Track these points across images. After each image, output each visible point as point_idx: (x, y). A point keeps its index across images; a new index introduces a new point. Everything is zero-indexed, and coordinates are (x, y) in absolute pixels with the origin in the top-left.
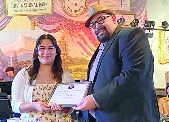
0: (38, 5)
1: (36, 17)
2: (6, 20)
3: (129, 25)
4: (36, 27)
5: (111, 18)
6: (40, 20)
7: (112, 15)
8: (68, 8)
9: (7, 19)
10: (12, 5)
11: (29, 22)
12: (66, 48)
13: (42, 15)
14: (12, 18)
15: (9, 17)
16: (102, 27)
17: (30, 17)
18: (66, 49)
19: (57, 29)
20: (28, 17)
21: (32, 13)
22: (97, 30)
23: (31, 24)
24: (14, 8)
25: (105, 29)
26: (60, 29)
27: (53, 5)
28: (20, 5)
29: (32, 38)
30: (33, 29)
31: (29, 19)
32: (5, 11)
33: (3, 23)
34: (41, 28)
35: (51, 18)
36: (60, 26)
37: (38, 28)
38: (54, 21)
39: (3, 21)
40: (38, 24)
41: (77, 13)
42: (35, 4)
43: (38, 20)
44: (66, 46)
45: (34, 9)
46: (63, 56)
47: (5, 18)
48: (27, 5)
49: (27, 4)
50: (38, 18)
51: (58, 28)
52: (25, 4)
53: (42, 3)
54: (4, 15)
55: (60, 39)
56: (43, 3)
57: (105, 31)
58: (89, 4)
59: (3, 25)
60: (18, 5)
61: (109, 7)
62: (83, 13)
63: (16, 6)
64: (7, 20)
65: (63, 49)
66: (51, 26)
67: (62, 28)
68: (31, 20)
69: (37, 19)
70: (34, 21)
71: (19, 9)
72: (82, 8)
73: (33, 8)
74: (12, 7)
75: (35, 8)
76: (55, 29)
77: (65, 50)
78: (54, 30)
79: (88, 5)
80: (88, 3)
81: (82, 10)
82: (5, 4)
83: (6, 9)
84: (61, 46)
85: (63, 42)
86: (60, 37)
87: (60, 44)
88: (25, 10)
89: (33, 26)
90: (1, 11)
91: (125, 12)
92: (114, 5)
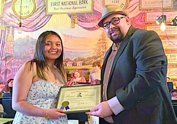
0: (78, 3)
1: (75, 15)
2: (46, 18)
4: (76, 25)
5: (125, 19)
6: (79, 18)
7: (126, 16)
10: (53, 3)
11: (69, 20)
13: (82, 13)
14: (52, 16)
15: (49, 15)
17: (70, 15)
18: (106, 47)
19: (97, 27)
20: (68, 15)
21: (72, 11)
23: (71, 22)
24: (54, 7)
25: (118, 30)
27: (93, 3)
28: (61, 3)
29: (71, 36)
30: (72, 27)
31: (69, 17)
32: (46, 9)
34: (81, 26)
35: (91, 16)
37: (78, 26)
38: (94, 19)
39: (43, 19)
40: (78, 21)
42: (75, 2)
44: (106, 44)
46: (103, 54)
47: (45, 16)
48: (68, 3)
49: (67, 2)
50: (78, 16)
52: (65, 2)
53: (82, 1)
54: (44, 13)
58: (130, 1)
59: (42, 23)
60: (58, 3)
61: (151, 4)
64: (47, 18)
66: (91, 24)
68: (71, 18)
70: (74, 18)
71: (59, 7)
72: (122, 5)
73: (73, 5)
74: (53, 5)
75: (75, 6)
76: (95, 27)
77: (104, 48)
81: (123, 8)
82: (45, 2)
83: (46, 7)
84: (100, 44)
85: (103, 39)
86: (100, 35)
87: (100, 42)
88: (65, 8)
89: (73, 24)
90: (42, 9)
91: (167, 9)
92: (156, 2)
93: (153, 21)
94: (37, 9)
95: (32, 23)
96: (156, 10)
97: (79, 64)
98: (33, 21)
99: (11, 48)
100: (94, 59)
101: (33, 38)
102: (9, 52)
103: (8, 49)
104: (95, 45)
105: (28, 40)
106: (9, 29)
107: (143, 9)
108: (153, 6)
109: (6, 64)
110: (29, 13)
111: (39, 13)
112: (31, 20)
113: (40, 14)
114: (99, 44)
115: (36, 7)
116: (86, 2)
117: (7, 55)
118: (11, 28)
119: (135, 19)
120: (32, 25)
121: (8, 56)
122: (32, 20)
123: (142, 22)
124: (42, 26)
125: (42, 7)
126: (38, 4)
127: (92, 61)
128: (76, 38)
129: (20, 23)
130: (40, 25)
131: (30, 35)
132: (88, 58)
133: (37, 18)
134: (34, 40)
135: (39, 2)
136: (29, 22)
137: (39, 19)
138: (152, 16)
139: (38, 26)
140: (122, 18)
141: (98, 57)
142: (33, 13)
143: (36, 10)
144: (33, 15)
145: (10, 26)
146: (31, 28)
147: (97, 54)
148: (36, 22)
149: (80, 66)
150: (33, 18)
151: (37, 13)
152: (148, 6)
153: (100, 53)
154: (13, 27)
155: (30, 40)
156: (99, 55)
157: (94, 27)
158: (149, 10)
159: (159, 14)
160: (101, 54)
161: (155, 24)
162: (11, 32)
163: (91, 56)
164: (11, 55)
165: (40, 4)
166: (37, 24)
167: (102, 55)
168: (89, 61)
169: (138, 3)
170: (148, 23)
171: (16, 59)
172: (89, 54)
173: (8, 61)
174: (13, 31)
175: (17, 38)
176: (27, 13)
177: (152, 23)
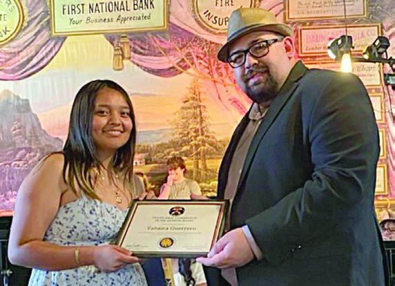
0: (131, 6)
1: (125, 37)
2: (52, 45)
3: (364, 53)
4: (126, 62)
6: (135, 44)
7: (285, 36)
8: (208, 13)
9: (53, 43)
10: (66, 7)
11: (109, 49)
12: (203, 114)
13: (140, 33)
14: (67, 40)
15: (58, 37)
17: (110, 37)
18: (201, 118)
19: (180, 66)
20: (106, 36)
21: (114, 27)
22: (247, 70)
23: (113, 56)
24: (71, 16)
26: (186, 67)
27: (169, 6)
28: (87, 8)
30: (117, 68)
31: (109, 43)
32: (49, 22)
33: (44, 54)
34: (138, 65)
35: (163, 40)
36: (185, 59)
37: (132, 64)
38: (172, 47)
39: (44, 48)
40: (132, 53)
42: (122, 3)
43: (132, 45)
44: (202, 111)
45: (120, 16)
46: (195, 134)
47: (48, 41)
48: (104, 5)
49: (102, 3)
50: (131, 40)
51: (181, 64)
52: (97, 5)
53: (141, 1)
54: (45, 34)
55: (188, 91)
56: (144, 2)
58: (260, 1)
59: (42, 59)
60: (80, 7)
61: (313, 6)
64: (54, 46)
65: (195, 118)
66: (165, 59)
67: (192, 64)
68: (112, 43)
69: (127, 43)
70: (122, 46)
71: (83, 17)
73: (118, 13)
74: (66, 11)
75: (124, 14)
76: (173, 68)
77: (199, 120)
78: (172, 70)
82: (48, 4)
83: (51, 18)
84: (189, 111)
85: (193, 99)
86: (187, 88)
87: (187, 104)
88: (98, 19)
89: (119, 60)
90: (39, 23)
91: (354, 20)
92: (326, 3)
93: (317, 51)
94: (28, 22)
95: (17, 58)
96: (325, 22)
97: (138, 162)
98: (19, 52)
100: (172, 149)
101: (21, 97)
104: (175, 114)
105: (8, 101)
107: (293, 21)
108: (318, 12)
110: (9, 34)
111: (33, 33)
112: (13, 51)
113: (36, 34)
114: (185, 112)
115: (24, 17)
116: (151, 3)
120: (17, 64)
122: (16, 50)
124: (41, 65)
125: (40, 17)
126: (31, 9)
127: (168, 153)
130: (38, 63)
131: (12, 90)
132: (158, 146)
133: (28, 45)
134: (23, 100)
135: (31, 4)
136: (8, 57)
137: (32, 50)
138: (317, 39)
139: (32, 67)
140: (276, 41)
141: (185, 141)
142: (18, 33)
143: (25, 24)
144: (17, 37)
146: (14, 71)
147: (181, 135)
148: (27, 55)
149: (140, 166)
150: (18, 47)
151: (27, 33)
152: (305, 12)
153: (188, 133)
155: (12, 101)
156: (185, 138)
157: (171, 68)
158: (308, 24)
159: (333, 33)
160: (189, 136)
161: (323, 58)
163: (166, 141)
165: (34, 8)
166: (28, 61)
167: (193, 138)
168: (163, 154)
169: (282, 6)
170: (307, 57)
172: (161, 136)
176: (3, 33)
177: (315, 57)
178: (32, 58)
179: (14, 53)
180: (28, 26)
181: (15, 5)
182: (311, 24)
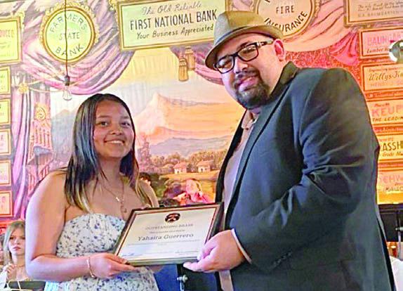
0: (194, 18)
1: (189, 48)
2: (121, 60)
4: (191, 73)
5: (273, 46)
6: (198, 55)
7: (274, 39)
8: (269, 21)
9: (122, 58)
10: (134, 23)
11: (175, 61)
13: (204, 44)
14: (135, 55)
15: (128, 53)
16: (250, 68)
17: (175, 49)
20: (171, 49)
21: (180, 39)
22: (237, 75)
23: (178, 67)
24: (138, 31)
25: (255, 76)
28: (153, 22)
29: (182, 101)
30: (183, 79)
31: (174, 55)
32: (118, 37)
33: (115, 68)
34: (202, 76)
37: (196, 73)
39: (114, 63)
40: (196, 64)
41: (289, 32)
42: (186, 15)
43: (197, 56)
45: (184, 28)
47: (118, 56)
48: (169, 19)
49: (167, 17)
50: (195, 51)
52: (162, 19)
53: (204, 12)
54: (115, 49)
56: (206, 13)
57: (257, 79)
58: (320, 6)
59: (113, 73)
60: (147, 21)
61: (374, 9)
62: (305, 30)
63: (143, 24)
64: (124, 61)
68: (178, 56)
69: (192, 54)
70: (187, 58)
71: (150, 31)
72: (302, 17)
73: (183, 25)
74: (134, 26)
75: (188, 26)
79: (318, 7)
80: (318, 4)
81: (303, 23)
82: (117, 20)
83: (120, 33)
88: (164, 32)
89: (184, 71)
90: (109, 39)
92: (387, 4)
93: (379, 53)
94: (99, 39)
95: (90, 74)
96: (386, 24)
97: (204, 168)
98: (91, 68)
99: (46, 136)
102: (42, 145)
103: (39, 138)
106: (38, 91)
107: (354, 24)
108: (379, 14)
109: (37, 173)
111: (104, 49)
112: (86, 66)
113: (107, 50)
115: (95, 34)
116: (214, 14)
117: (39, 152)
118: (42, 87)
119: (334, 49)
120: (91, 79)
121: (40, 155)
122: (89, 66)
123: (351, 56)
124: (112, 79)
125: (109, 34)
126: (101, 26)
128: (191, 105)
129: (68, 77)
130: (110, 77)
132: (222, 153)
133: (100, 60)
135: (101, 21)
136: (82, 72)
137: (104, 64)
138: (377, 40)
139: (103, 82)
140: (266, 43)
142: (90, 50)
143: (97, 41)
144: (90, 54)
145: (40, 83)
146: (87, 86)
148: (99, 70)
149: (206, 173)
150: (91, 63)
151: (98, 50)
152: (366, 15)
154: (48, 86)
158: (368, 26)
159: (394, 35)
161: (385, 60)
162: (42, 96)
164: (48, 151)
165: (104, 25)
166: (100, 76)
169: (342, 10)
170: (368, 59)
171: (60, 161)
172: (225, 143)
173: (43, 166)
174: (47, 95)
175: (59, 112)
176: (77, 50)
177: (377, 59)
178: (104, 72)
179: (87, 69)
180: (99, 42)
181: (87, 23)
182: (372, 26)
